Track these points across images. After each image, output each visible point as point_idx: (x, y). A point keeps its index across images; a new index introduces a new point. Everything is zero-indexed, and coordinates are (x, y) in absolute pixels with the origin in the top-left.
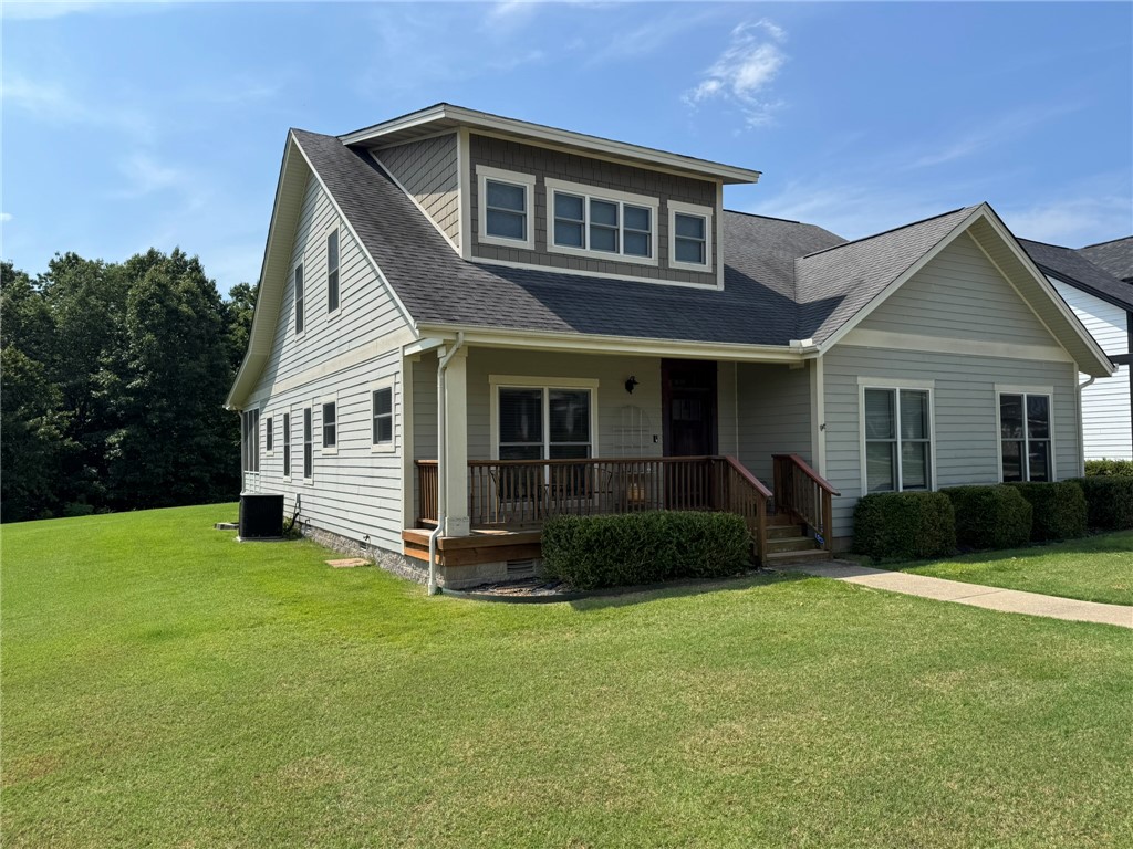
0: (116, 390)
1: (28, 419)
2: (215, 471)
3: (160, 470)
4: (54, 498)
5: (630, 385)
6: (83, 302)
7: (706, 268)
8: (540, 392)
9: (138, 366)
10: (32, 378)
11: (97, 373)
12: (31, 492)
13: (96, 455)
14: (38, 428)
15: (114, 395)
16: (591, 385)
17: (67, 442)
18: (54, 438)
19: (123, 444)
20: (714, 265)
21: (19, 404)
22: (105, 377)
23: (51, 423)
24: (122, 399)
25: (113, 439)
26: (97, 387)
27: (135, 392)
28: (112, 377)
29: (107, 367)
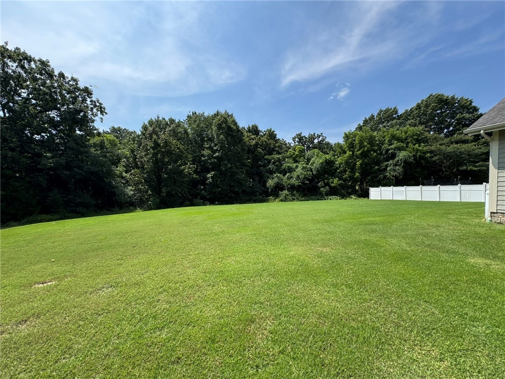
0: (210, 157)
1: (181, 166)
2: (242, 189)
3: (225, 188)
4: (190, 197)
6: (198, 126)
9: (217, 149)
10: (182, 152)
11: (204, 150)
12: (182, 194)
13: (203, 181)
14: (184, 170)
15: (209, 159)
17: (194, 176)
18: (190, 174)
19: (212, 177)
21: (178, 161)
22: (206, 152)
23: (189, 168)
24: (213, 160)
25: (209, 175)
26: (203, 156)
27: (216, 158)
28: (209, 152)
29: (207, 149)
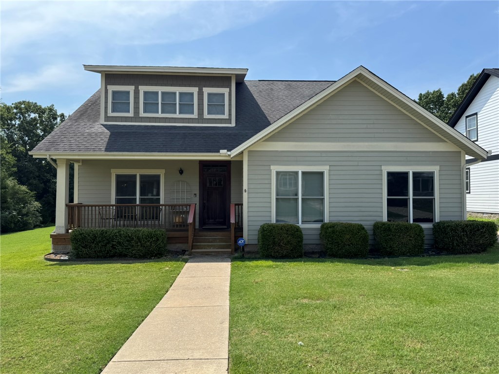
5: (181, 172)
7: (226, 116)
8: (135, 176)
16: (161, 173)
20: (230, 115)
